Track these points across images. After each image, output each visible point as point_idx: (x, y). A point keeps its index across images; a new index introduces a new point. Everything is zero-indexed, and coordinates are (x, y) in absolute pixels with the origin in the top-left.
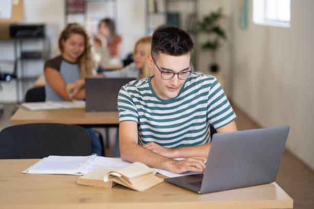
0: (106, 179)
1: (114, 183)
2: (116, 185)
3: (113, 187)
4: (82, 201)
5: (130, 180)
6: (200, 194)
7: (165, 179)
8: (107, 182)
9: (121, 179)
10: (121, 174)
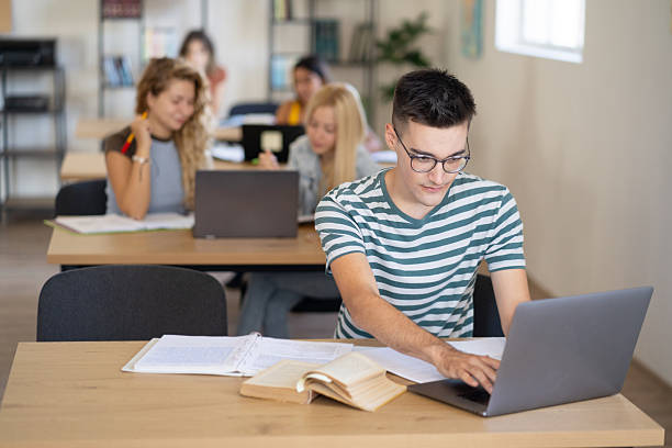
0: (300, 387)
1: (314, 392)
2: (319, 398)
3: (312, 401)
4: (265, 430)
5: (348, 389)
6: (486, 417)
7: (409, 386)
8: (302, 393)
9: (331, 386)
10: (329, 377)
